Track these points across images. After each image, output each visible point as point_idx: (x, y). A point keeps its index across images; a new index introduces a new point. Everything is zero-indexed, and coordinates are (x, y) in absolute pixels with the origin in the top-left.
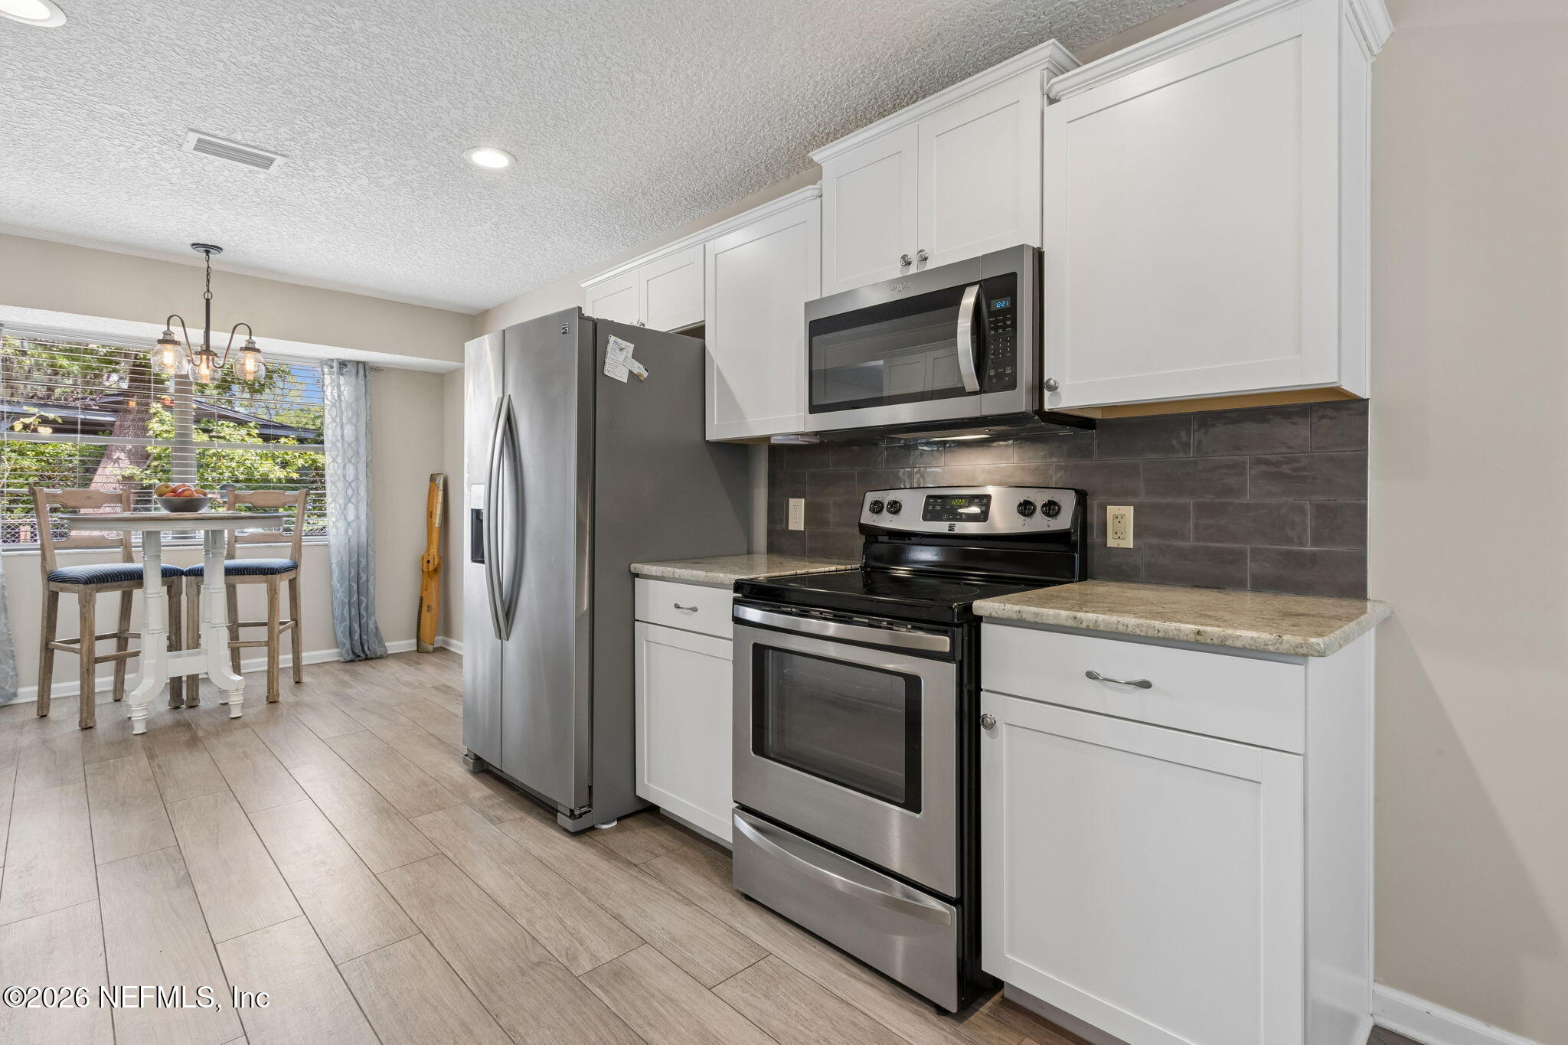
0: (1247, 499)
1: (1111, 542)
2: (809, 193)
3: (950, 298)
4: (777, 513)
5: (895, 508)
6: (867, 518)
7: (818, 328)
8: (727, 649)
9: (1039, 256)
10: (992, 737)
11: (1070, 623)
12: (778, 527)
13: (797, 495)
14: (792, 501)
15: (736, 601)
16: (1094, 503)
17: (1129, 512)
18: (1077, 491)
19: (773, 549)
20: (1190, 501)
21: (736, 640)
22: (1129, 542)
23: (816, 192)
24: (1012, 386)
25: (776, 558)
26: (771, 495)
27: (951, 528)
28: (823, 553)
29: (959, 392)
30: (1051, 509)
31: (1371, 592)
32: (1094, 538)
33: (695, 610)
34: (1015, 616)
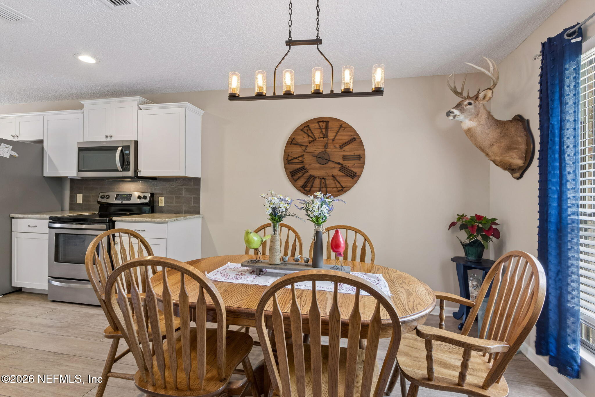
0: (183, 196)
1: (160, 205)
2: (80, 111)
3: (115, 148)
4: (73, 198)
5: (108, 197)
6: (100, 200)
7: (81, 150)
8: (47, 236)
9: (136, 143)
10: (117, 246)
11: (131, 220)
12: (73, 203)
13: (80, 193)
14: (78, 195)
15: (50, 222)
16: (156, 197)
17: (163, 198)
18: (150, 193)
19: (71, 209)
20: (174, 196)
21: (50, 233)
22: (163, 205)
23: (82, 112)
24: (129, 170)
25: (71, 211)
26: (70, 193)
27: (122, 202)
28: (89, 210)
29: (117, 170)
30: (145, 197)
31: (201, 213)
32: (156, 204)
33: (36, 226)
34: (121, 220)
